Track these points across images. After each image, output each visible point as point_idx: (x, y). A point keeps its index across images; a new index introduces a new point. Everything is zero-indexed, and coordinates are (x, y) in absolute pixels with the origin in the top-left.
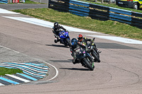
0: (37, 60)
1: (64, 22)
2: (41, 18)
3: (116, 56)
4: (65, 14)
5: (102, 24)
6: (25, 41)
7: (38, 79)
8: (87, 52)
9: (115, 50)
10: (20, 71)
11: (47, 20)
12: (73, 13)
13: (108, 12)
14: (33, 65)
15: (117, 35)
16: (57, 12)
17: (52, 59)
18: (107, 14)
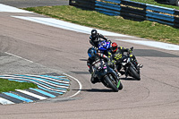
0: (55, 71)
1: (89, 22)
2: (60, 19)
5: (137, 25)
6: (40, 47)
7: (57, 95)
8: (109, 67)
10: (34, 86)
11: (67, 21)
14: (51, 77)
15: (156, 39)
16: (80, 11)
17: (74, 70)
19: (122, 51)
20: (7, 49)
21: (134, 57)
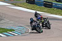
1: (33, 9)
3: (55, 23)
4: (33, 5)
5: (49, 9)
9: (55, 21)
11: (25, 8)
12: (37, 5)
13: (52, 4)
15: (56, 14)
16: (29, 4)
17: (27, 25)
18: (52, 5)
19: (44, 19)
20: (4, 18)
21: (48, 21)
